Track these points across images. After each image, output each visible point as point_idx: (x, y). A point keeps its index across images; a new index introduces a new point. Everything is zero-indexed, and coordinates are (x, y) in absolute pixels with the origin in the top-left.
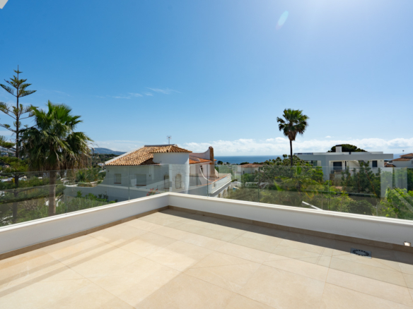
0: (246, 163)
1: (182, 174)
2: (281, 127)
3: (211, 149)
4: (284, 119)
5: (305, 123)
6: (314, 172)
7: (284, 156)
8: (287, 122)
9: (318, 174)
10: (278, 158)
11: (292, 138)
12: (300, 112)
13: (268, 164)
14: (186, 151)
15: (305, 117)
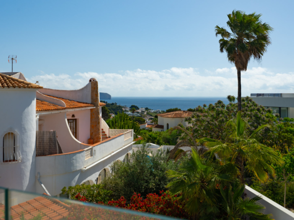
0: (176, 110)
1: (17, 131)
2: (223, 45)
3: (93, 84)
4: (228, 29)
5: (265, 38)
6: (281, 128)
7: (230, 98)
8: (233, 36)
9: (287, 131)
10: (220, 102)
11: (242, 66)
12: (257, 18)
13: (201, 111)
14: (28, 86)
15: (266, 27)
